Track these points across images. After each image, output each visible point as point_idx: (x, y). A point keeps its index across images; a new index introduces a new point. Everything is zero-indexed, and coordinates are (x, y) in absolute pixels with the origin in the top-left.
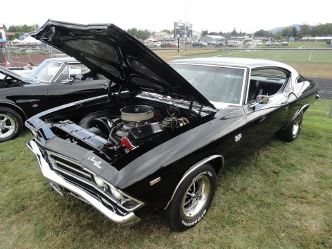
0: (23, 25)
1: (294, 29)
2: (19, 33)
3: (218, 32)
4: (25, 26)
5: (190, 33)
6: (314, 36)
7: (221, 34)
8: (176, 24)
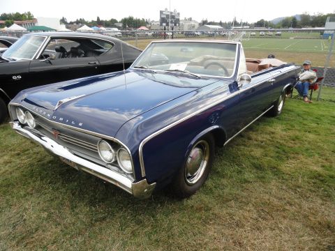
0: (15, 13)
1: (294, 19)
2: (10, 21)
3: (219, 22)
4: (17, 13)
5: (177, 21)
6: (314, 27)
7: (221, 24)
8: (161, 12)
